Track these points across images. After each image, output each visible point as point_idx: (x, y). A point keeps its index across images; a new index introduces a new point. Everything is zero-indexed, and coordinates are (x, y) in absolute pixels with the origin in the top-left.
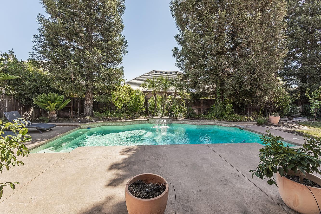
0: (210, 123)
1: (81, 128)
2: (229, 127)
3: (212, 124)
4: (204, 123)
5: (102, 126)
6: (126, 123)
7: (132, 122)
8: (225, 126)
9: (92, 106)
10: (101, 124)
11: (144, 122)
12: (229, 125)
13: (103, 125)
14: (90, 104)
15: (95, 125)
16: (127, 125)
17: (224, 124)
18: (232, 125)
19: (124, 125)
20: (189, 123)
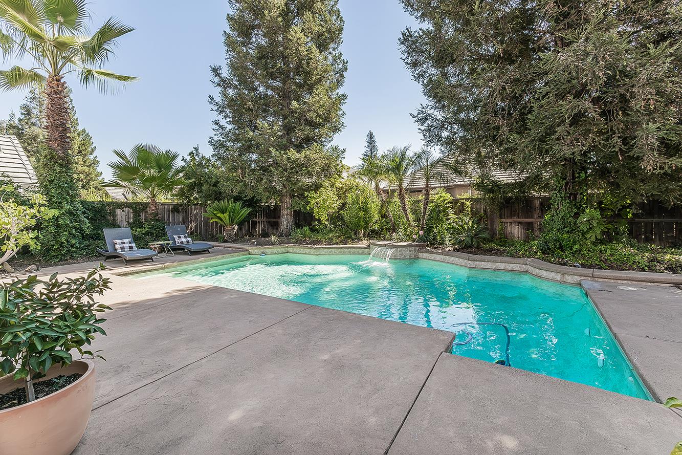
0: (510, 267)
1: (250, 254)
2: (560, 282)
3: (517, 269)
4: (489, 265)
5: (284, 253)
6: (322, 252)
7: (334, 250)
8: (547, 279)
9: (291, 219)
10: (284, 250)
11: (360, 252)
12: (558, 277)
13: (288, 252)
14: (287, 215)
15: (270, 250)
16: (323, 254)
17: (545, 272)
18: (569, 279)
19: (317, 255)
20: (453, 261)
